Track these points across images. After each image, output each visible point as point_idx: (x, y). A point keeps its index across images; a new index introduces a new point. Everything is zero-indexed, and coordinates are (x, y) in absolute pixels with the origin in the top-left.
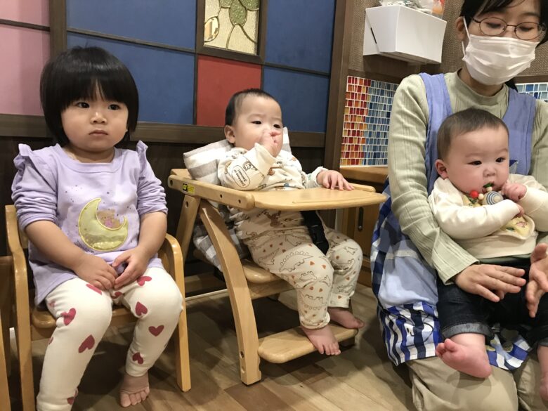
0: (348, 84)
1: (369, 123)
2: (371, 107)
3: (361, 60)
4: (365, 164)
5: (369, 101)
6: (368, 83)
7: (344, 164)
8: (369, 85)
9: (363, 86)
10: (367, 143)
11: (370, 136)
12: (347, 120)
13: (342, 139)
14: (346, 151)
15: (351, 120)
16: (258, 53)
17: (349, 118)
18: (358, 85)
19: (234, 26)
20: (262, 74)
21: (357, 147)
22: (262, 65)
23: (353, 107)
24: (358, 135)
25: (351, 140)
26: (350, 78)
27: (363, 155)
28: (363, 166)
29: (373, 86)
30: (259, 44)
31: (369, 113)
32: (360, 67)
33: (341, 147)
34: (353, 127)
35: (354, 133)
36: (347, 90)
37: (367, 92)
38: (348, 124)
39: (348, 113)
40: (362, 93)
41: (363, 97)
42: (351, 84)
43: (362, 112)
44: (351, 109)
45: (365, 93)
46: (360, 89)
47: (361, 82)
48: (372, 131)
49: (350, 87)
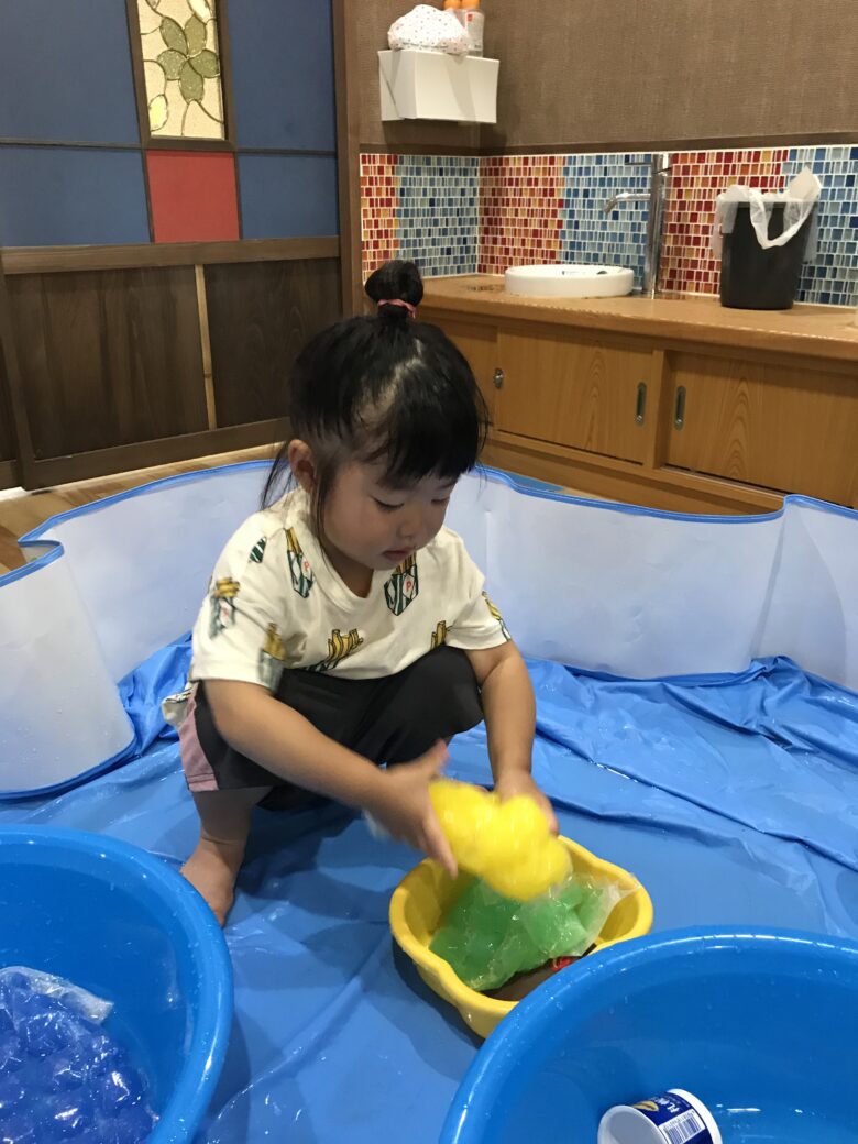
0: (361, 166)
1: (403, 218)
2: (402, 194)
3: (380, 128)
5: (399, 186)
6: (393, 160)
8: (396, 162)
9: (385, 165)
10: (402, 247)
11: (406, 235)
12: (365, 215)
13: (362, 245)
14: (370, 260)
15: (373, 216)
16: (226, 137)
17: (370, 213)
18: (378, 164)
19: (188, 104)
20: (236, 166)
21: (386, 254)
22: (234, 153)
23: (374, 197)
24: (387, 236)
25: (376, 245)
26: (364, 157)
29: (402, 163)
30: (226, 124)
31: (400, 203)
32: (379, 140)
33: (362, 256)
34: (376, 226)
35: (379, 234)
36: (362, 175)
37: (393, 173)
38: (369, 222)
39: (366, 206)
40: (385, 176)
41: (389, 181)
42: (367, 165)
43: (389, 203)
44: (371, 200)
45: (390, 175)
46: (381, 170)
47: (382, 160)
48: (408, 228)
49: (366, 169)
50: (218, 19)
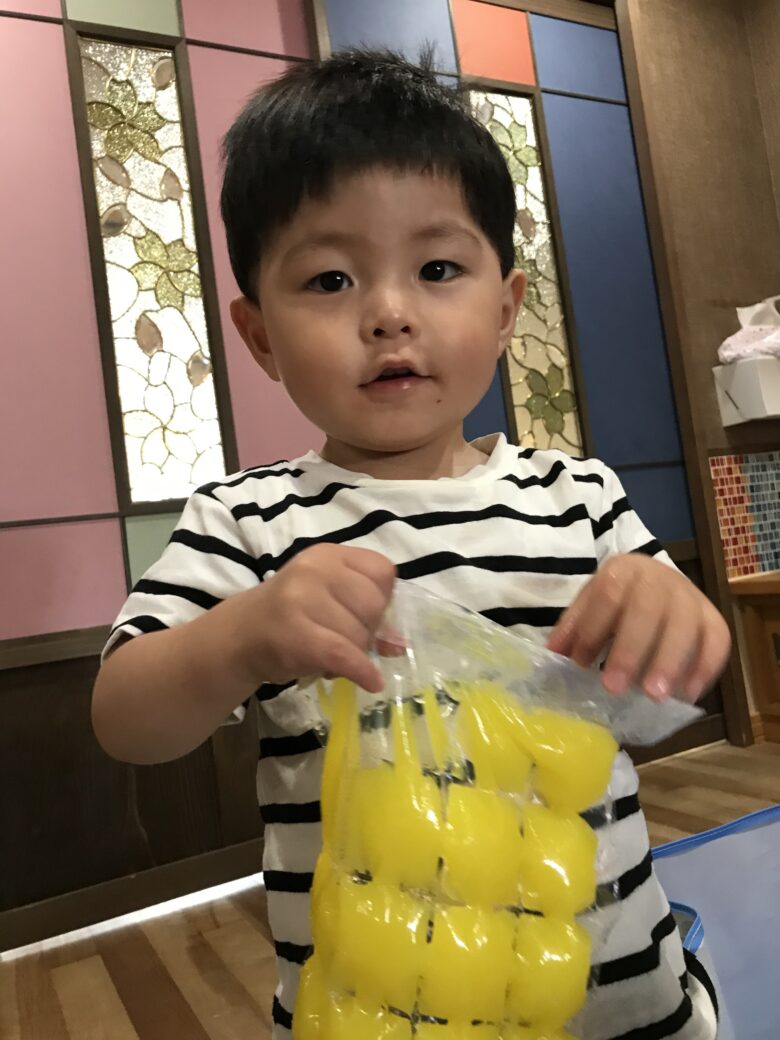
0: (712, 469)
1: (756, 513)
2: (752, 491)
3: (723, 435)
4: (764, 570)
5: (747, 484)
6: (739, 461)
7: (733, 576)
8: (742, 462)
9: (733, 466)
10: (760, 540)
11: (761, 530)
12: (722, 515)
13: (723, 543)
14: (731, 557)
15: (729, 514)
17: (725, 512)
18: (726, 466)
19: (552, 436)
21: (746, 550)
23: (727, 496)
24: (744, 532)
25: (735, 542)
26: (713, 461)
27: (758, 558)
28: (762, 574)
29: (747, 462)
30: (584, 449)
31: (752, 499)
32: (724, 443)
33: (724, 553)
34: (733, 523)
35: (737, 531)
36: (713, 477)
37: (741, 472)
38: (726, 521)
39: (721, 507)
40: (734, 476)
41: (738, 480)
42: (717, 467)
43: (741, 500)
44: (725, 500)
45: (739, 475)
46: (730, 471)
47: (730, 462)
48: (763, 522)
49: (716, 471)
50: (572, 364)
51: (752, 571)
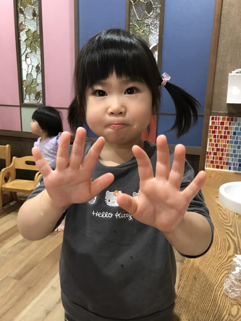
0: (211, 121)
1: (233, 144)
2: (234, 135)
4: (230, 169)
5: (233, 131)
6: (231, 119)
7: (209, 166)
9: (225, 121)
10: (232, 157)
11: (234, 152)
12: (211, 141)
13: (207, 153)
14: (211, 159)
15: (215, 142)
17: (213, 141)
18: (221, 121)
21: (221, 159)
23: (217, 134)
24: (222, 151)
25: (215, 154)
26: (213, 118)
27: (227, 164)
28: (228, 171)
29: (236, 120)
31: (233, 138)
33: (206, 157)
34: (217, 146)
35: (218, 150)
36: (210, 124)
37: (230, 125)
38: (212, 145)
39: (211, 138)
40: (224, 126)
41: (226, 128)
42: (214, 121)
43: (225, 137)
44: (215, 136)
45: (228, 126)
46: (222, 123)
47: (224, 119)
48: (237, 149)
49: (213, 123)
51: (222, 168)
